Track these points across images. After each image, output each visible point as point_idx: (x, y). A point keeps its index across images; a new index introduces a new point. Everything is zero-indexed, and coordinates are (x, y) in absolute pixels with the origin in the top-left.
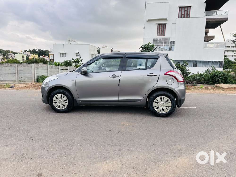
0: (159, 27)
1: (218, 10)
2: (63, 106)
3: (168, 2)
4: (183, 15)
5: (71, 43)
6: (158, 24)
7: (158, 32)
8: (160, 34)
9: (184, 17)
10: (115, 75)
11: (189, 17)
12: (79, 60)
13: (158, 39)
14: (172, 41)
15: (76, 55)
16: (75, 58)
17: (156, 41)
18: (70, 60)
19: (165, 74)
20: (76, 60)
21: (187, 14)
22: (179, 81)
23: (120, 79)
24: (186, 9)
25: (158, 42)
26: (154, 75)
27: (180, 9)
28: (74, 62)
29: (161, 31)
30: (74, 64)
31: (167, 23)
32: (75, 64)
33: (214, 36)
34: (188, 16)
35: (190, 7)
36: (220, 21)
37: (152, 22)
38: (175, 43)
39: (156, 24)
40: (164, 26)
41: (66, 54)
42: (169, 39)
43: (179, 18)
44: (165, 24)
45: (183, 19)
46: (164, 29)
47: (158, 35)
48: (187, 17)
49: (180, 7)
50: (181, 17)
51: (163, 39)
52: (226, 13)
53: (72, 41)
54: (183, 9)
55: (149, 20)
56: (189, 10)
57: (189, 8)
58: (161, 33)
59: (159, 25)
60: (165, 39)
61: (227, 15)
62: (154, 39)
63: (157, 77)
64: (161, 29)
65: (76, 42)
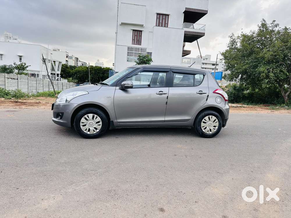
0: (134, 34)
1: (194, 23)
2: (95, 130)
3: (145, 5)
4: (161, 24)
5: (8, 40)
6: (133, 30)
7: (133, 40)
8: (135, 42)
9: (162, 26)
10: (163, 92)
11: (167, 27)
12: (25, 66)
13: (133, 48)
14: (149, 52)
15: (19, 58)
16: (18, 63)
17: (131, 50)
18: (10, 66)
19: (214, 92)
20: (19, 65)
21: (165, 23)
22: (226, 100)
23: (168, 97)
24: (164, 17)
25: (134, 52)
26: (204, 93)
27: (158, 17)
28: (17, 68)
29: (137, 38)
30: (16, 71)
31: (143, 31)
32: (18, 71)
33: (191, 51)
34: (166, 25)
35: (168, 15)
36: (197, 35)
37: (126, 27)
38: (152, 55)
39: (131, 29)
40: (139, 33)
41: (3, 56)
42: (146, 50)
43: (156, 26)
44: (141, 31)
45: (160, 28)
46: (140, 37)
47: (133, 43)
48: (165, 27)
49: (157, 14)
50: (159, 26)
51: (139, 49)
52: (203, 28)
53: (12, 38)
54: (161, 17)
55: (123, 24)
56: (167, 19)
57: (167, 17)
58: (137, 42)
59: (134, 32)
60: (141, 49)
61: (204, 30)
62: (128, 48)
63: (207, 95)
64: (137, 37)
65: (18, 40)
